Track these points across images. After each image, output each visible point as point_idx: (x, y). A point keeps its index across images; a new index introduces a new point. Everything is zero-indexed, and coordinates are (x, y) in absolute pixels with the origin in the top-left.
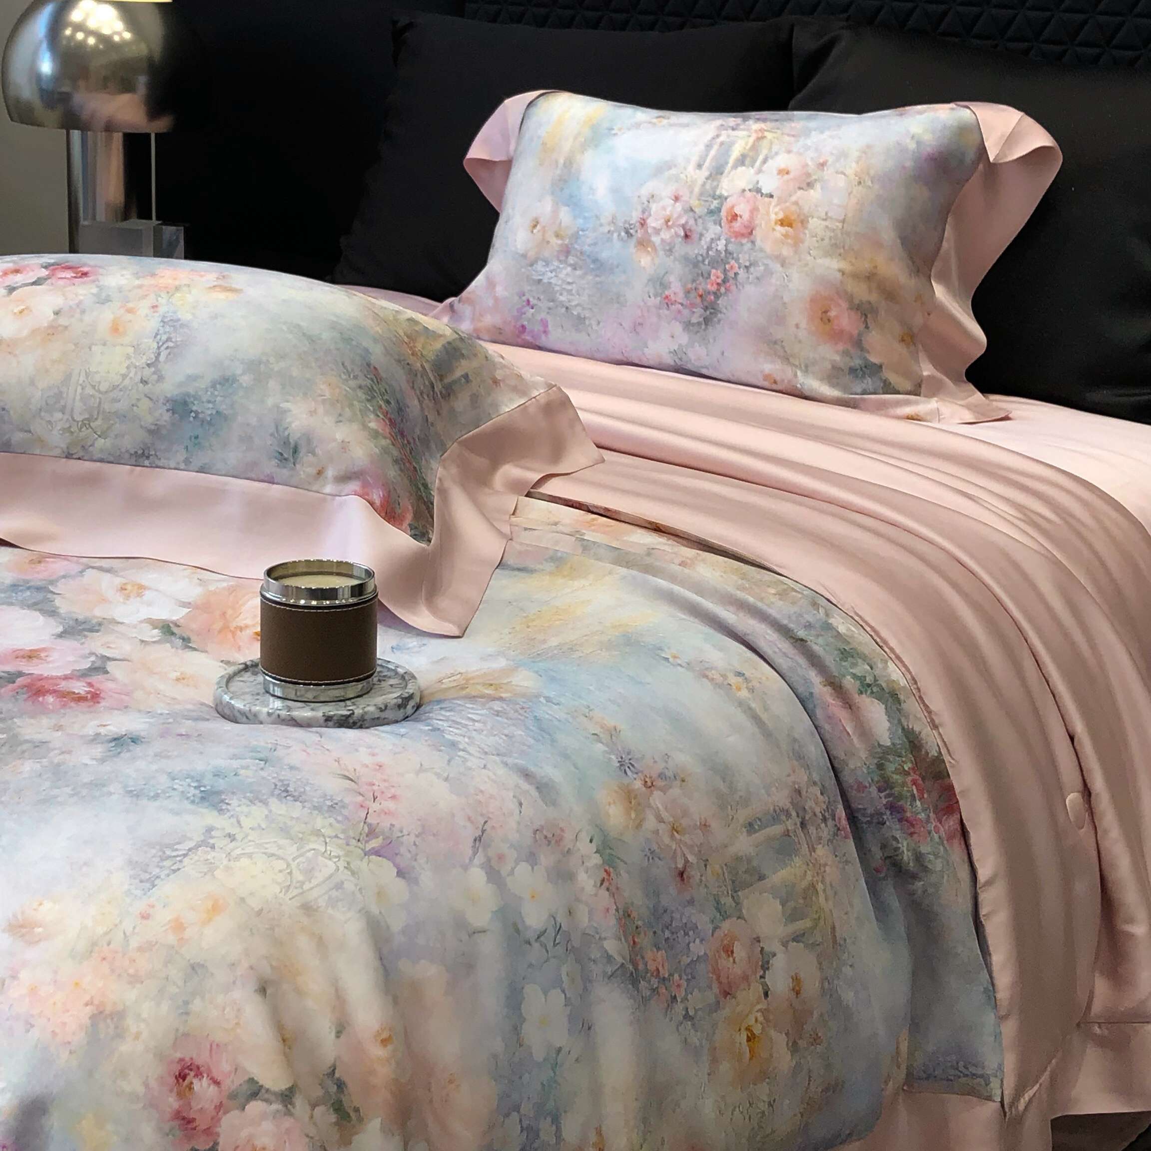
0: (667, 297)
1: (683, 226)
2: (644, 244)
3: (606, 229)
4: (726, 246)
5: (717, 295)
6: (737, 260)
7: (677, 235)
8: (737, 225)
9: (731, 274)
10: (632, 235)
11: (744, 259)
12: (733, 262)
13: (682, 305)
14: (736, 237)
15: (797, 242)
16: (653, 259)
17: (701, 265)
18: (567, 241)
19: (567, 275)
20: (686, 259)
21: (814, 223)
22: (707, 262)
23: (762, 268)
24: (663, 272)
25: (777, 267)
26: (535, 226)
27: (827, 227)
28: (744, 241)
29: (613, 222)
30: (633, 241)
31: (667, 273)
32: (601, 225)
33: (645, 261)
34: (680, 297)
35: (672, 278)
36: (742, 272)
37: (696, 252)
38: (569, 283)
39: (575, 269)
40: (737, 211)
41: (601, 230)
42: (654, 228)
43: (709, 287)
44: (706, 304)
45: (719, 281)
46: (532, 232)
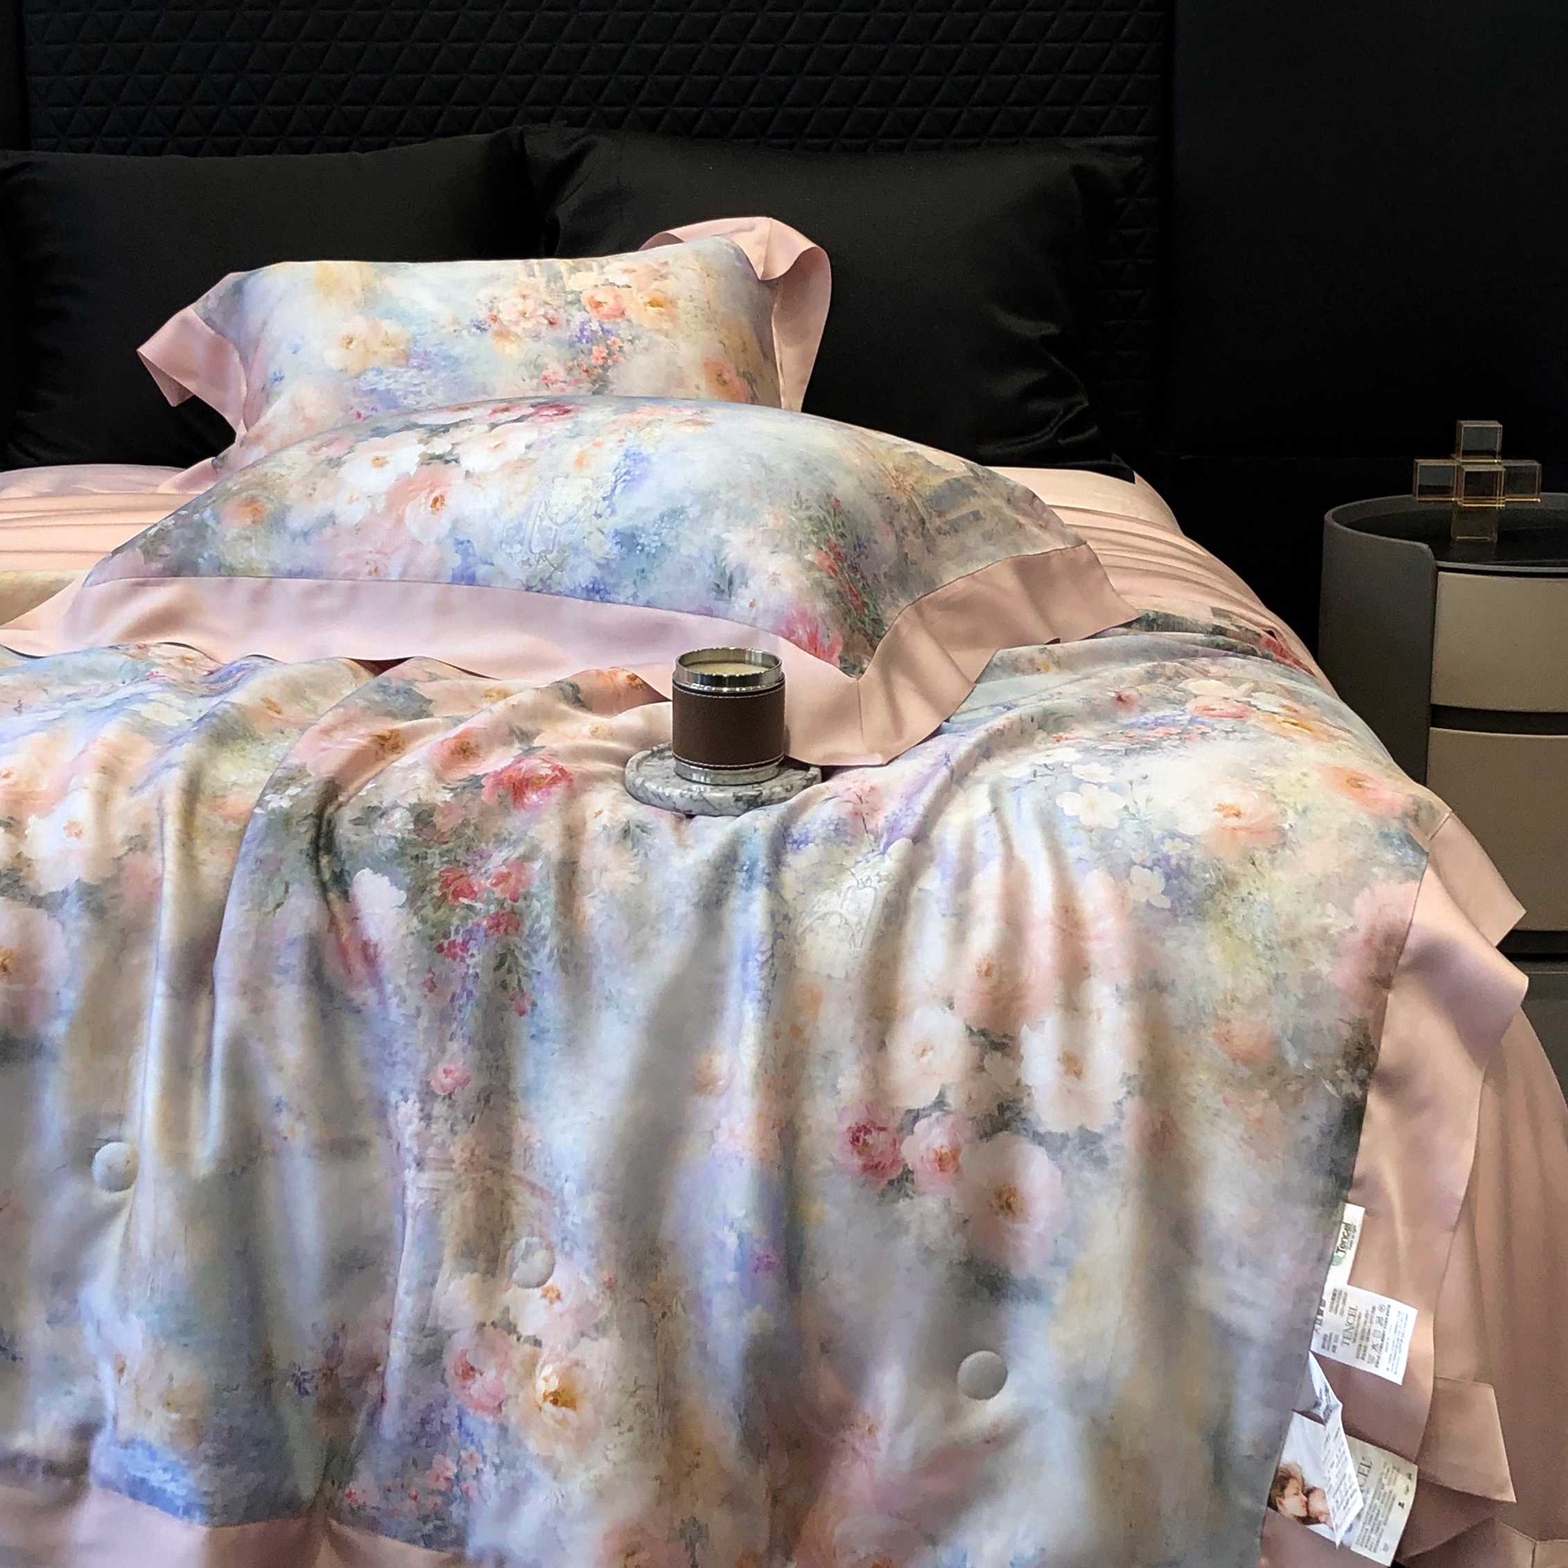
0: (545, 378)
1: (545, 316)
2: (503, 334)
3: (452, 329)
4: (600, 326)
5: (605, 368)
6: (618, 336)
7: (538, 323)
8: (605, 309)
9: (615, 348)
10: (485, 330)
11: (625, 333)
12: (613, 338)
13: (565, 382)
14: (608, 318)
15: (674, 319)
16: (519, 346)
17: (577, 344)
18: (402, 347)
19: (411, 377)
20: (558, 341)
21: (681, 303)
22: (584, 341)
23: (646, 341)
24: (535, 357)
25: (661, 338)
26: (350, 342)
27: (695, 307)
28: (619, 320)
29: (456, 321)
30: (489, 334)
31: (539, 356)
32: (443, 327)
33: (511, 349)
34: (562, 375)
35: (546, 360)
36: (627, 347)
37: (569, 334)
38: (415, 385)
39: (422, 370)
40: (599, 298)
41: (444, 331)
42: (510, 320)
43: (593, 361)
44: (594, 378)
45: (604, 355)
46: (347, 348)
